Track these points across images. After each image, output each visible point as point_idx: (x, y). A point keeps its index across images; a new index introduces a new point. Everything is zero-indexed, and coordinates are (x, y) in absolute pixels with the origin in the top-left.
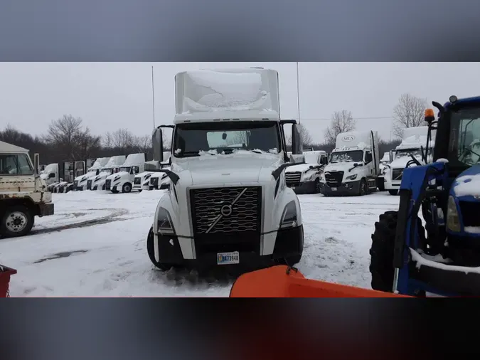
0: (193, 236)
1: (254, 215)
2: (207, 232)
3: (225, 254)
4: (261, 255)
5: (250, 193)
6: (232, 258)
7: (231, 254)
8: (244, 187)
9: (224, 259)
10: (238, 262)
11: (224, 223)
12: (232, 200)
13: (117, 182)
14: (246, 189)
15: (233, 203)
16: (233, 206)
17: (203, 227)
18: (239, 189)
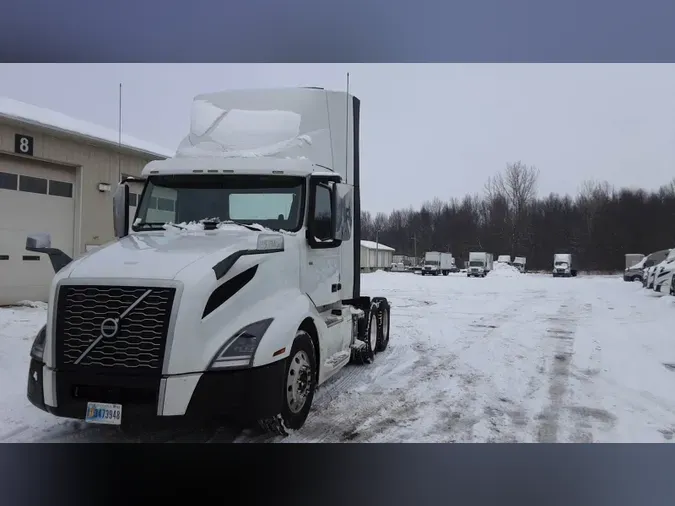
0: (55, 366)
1: (155, 341)
2: (76, 363)
3: (100, 406)
4: (159, 413)
5: (155, 300)
6: (111, 414)
7: (109, 407)
8: (147, 288)
9: (98, 414)
10: (118, 422)
11: (106, 350)
12: (122, 311)
13: (663, 278)
14: (149, 291)
15: (122, 316)
16: (122, 322)
17: (71, 353)
18: (138, 291)
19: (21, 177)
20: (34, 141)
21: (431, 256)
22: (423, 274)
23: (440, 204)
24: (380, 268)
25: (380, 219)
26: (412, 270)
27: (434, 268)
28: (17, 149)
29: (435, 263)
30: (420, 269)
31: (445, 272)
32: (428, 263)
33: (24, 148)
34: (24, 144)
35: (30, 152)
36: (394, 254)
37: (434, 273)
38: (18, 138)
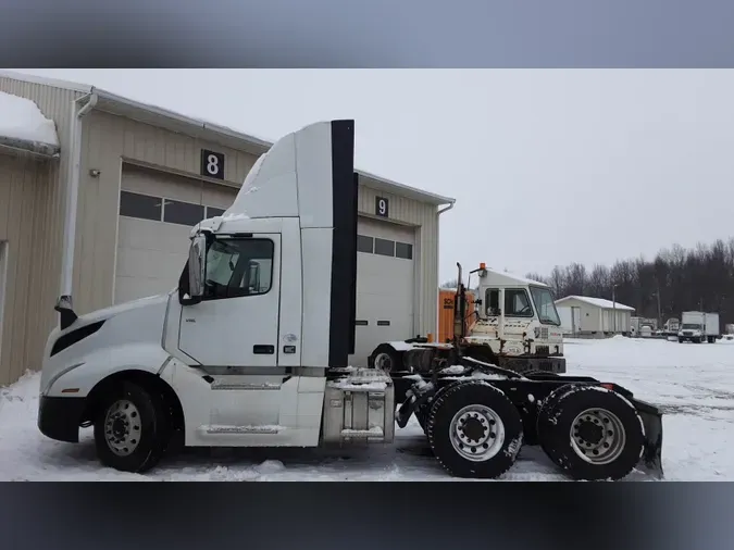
19: (208, 208)
20: (225, 157)
21: (690, 317)
22: (681, 342)
23: (682, 252)
24: (618, 333)
25: (599, 273)
26: (665, 336)
27: (696, 333)
28: (205, 172)
29: (697, 327)
30: (676, 335)
31: (711, 339)
32: (686, 326)
33: (213, 169)
34: (213, 162)
35: (220, 175)
36: (634, 314)
37: (696, 340)
38: (205, 154)
